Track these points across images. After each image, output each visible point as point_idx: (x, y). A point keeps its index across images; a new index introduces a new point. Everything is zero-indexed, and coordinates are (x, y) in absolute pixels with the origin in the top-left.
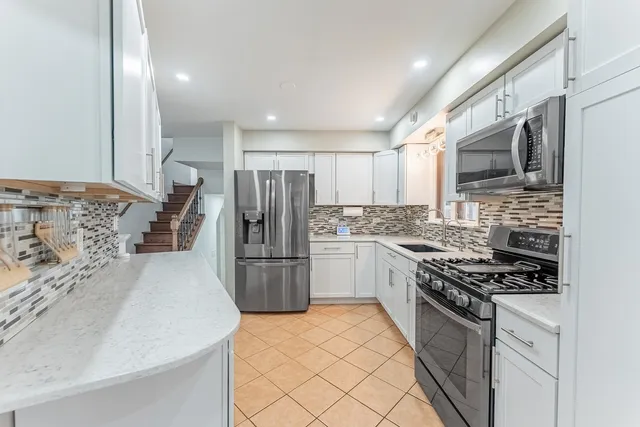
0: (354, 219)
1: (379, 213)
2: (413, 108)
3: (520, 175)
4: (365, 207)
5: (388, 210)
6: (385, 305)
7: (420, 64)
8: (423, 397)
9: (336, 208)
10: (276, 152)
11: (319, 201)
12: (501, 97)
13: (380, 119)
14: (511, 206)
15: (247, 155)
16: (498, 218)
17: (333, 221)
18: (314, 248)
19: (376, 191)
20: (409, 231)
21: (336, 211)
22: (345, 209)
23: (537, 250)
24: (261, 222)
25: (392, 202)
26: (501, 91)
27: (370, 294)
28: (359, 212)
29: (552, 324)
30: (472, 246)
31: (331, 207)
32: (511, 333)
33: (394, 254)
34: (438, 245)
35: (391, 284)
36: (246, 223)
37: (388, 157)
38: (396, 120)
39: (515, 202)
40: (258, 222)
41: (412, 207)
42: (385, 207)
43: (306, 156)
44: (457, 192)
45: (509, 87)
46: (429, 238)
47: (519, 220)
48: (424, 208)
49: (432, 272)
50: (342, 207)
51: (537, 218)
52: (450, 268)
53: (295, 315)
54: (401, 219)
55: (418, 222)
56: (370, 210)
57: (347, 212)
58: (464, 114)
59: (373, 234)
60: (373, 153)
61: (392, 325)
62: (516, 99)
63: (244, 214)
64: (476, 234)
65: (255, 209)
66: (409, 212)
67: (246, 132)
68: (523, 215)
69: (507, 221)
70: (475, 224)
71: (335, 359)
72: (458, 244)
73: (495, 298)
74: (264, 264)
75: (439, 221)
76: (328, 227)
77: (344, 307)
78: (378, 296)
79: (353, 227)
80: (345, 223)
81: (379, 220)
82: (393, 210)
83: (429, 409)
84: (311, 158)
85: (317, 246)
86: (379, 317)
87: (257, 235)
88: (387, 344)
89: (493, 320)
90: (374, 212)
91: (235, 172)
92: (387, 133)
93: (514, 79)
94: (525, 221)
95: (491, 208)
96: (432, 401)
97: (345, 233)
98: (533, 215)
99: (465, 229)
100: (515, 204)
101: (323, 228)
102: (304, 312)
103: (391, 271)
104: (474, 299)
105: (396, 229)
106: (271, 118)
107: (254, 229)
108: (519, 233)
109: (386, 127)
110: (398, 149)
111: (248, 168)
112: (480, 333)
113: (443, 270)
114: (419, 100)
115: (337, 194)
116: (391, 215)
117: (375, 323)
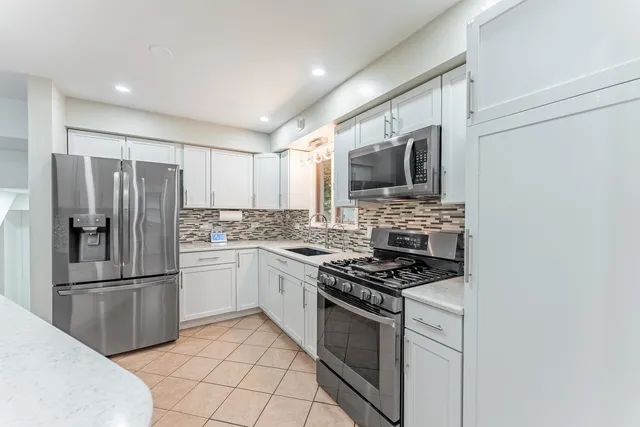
0: (231, 224)
1: (258, 217)
2: (300, 114)
3: (410, 186)
4: (243, 211)
5: (266, 214)
6: (270, 313)
7: (318, 72)
8: (329, 400)
9: (210, 212)
10: (126, 137)
11: (189, 204)
12: (388, 119)
13: (265, 119)
14: (386, 212)
15: (72, 134)
16: (375, 222)
17: (206, 226)
18: (185, 261)
19: (257, 194)
20: (287, 234)
21: (210, 216)
22: (221, 212)
23: (412, 247)
24: (105, 230)
25: (273, 206)
26: (387, 114)
27: (253, 304)
28: (238, 216)
29: (458, 308)
30: (352, 246)
31: (202, 210)
32: (420, 321)
33: (285, 259)
34: (322, 248)
35: (281, 290)
36: (76, 233)
37: (269, 160)
38: (279, 123)
39: (389, 208)
40: (99, 230)
41: (291, 211)
42: (265, 211)
43: (172, 147)
44: (350, 198)
45: (394, 111)
46: (309, 241)
47: (393, 223)
48: (303, 213)
49: (336, 274)
50: (217, 211)
51: (407, 221)
52: (354, 268)
53: (160, 349)
54: (280, 223)
55: (297, 226)
56: (249, 213)
57: (224, 216)
58: (353, 128)
59: (251, 239)
60: (254, 154)
61: (281, 333)
62: (400, 123)
63: (71, 220)
64: (355, 236)
65: (86, 211)
66: (288, 216)
67: (70, 100)
68: (395, 219)
69: (383, 224)
70: (355, 227)
71: (228, 390)
72: (339, 246)
73: (405, 292)
74: (101, 289)
75: (319, 225)
76: (199, 234)
77: (224, 324)
78: (262, 306)
79: (229, 233)
80: (220, 228)
81: (257, 225)
82: (272, 214)
83: (337, 410)
84: (179, 150)
85: (189, 257)
86: (265, 327)
87: (96, 249)
88: (280, 356)
89: (402, 313)
90: (253, 216)
91: (53, 155)
92: (268, 135)
93: (398, 105)
94: (397, 224)
95: (369, 213)
96: (339, 400)
97: (221, 241)
98: (403, 220)
99: (346, 231)
100: (388, 210)
101: (192, 235)
102: (172, 342)
103: (281, 278)
104: (385, 296)
105: (274, 234)
106: (122, 89)
107: (90, 240)
108: (395, 234)
109: (269, 128)
110: (280, 152)
111: (75, 151)
112: (394, 326)
113: (347, 271)
114: (307, 108)
115: (212, 195)
116: (269, 219)
117: (262, 335)
